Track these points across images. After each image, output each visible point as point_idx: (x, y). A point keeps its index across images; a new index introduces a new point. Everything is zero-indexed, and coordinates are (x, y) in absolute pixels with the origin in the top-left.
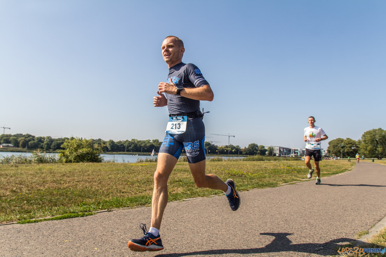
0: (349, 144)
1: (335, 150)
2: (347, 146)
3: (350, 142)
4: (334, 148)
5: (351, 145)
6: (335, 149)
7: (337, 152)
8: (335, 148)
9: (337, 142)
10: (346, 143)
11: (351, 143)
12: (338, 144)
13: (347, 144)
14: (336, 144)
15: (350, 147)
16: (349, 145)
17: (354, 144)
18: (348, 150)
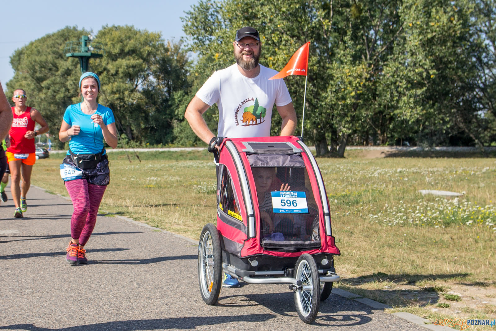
0: (123, 54)
1: (42, 96)
2: (111, 67)
3: (131, 44)
4: (39, 80)
5: (133, 61)
6: (40, 90)
7: (53, 107)
8: (44, 84)
9: (53, 46)
10: (109, 48)
11: (133, 52)
12: (61, 56)
13: (113, 58)
14: (50, 58)
15: (131, 76)
16: (123, 63)
17: (149, 54)
18: (118, 91)
